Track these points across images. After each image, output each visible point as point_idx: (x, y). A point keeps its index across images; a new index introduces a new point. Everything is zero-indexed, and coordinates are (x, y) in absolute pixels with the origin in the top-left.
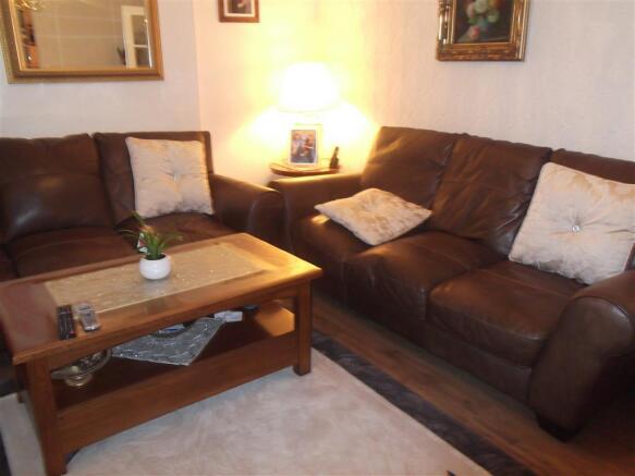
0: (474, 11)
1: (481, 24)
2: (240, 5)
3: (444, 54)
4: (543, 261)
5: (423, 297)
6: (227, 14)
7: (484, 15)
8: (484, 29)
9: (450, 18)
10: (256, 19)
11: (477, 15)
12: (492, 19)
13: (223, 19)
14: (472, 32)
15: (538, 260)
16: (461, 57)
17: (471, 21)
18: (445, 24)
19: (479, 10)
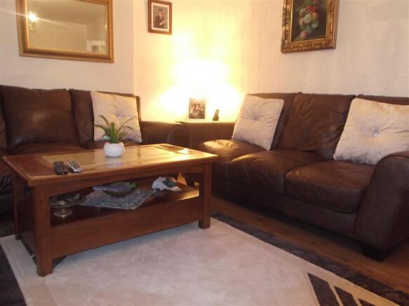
0: (303, 22)
1: (308, 29)
2: (161, 24)
3: (286, 49)
4: (356, 155)
5: (282, 179)
6: (153, 28)
7: (310, 24)
8: (310, 32)
9: (289, 27)
10: (170, 32)
11: (305, 24)
12: (314, 26)
13: (150, 30)
14: (303, 34)
15: (352, 155)
16: (296, 49)
17: (302, 28)
18: (286, 31)
19: (307, 22)
